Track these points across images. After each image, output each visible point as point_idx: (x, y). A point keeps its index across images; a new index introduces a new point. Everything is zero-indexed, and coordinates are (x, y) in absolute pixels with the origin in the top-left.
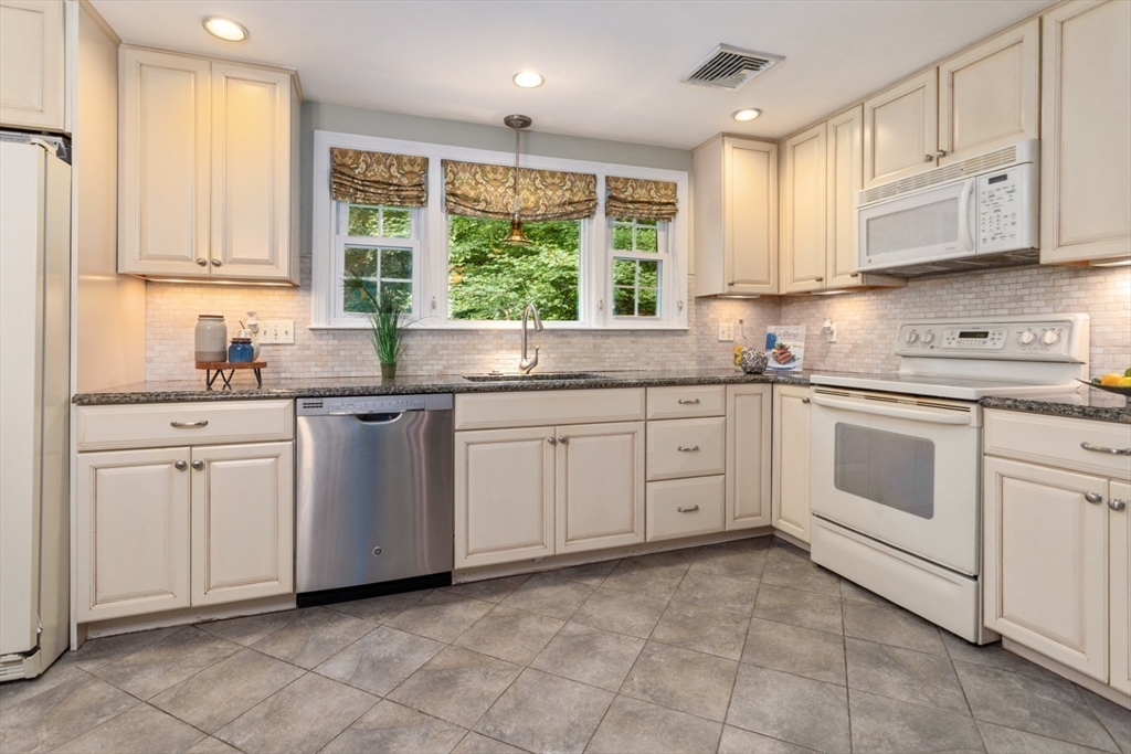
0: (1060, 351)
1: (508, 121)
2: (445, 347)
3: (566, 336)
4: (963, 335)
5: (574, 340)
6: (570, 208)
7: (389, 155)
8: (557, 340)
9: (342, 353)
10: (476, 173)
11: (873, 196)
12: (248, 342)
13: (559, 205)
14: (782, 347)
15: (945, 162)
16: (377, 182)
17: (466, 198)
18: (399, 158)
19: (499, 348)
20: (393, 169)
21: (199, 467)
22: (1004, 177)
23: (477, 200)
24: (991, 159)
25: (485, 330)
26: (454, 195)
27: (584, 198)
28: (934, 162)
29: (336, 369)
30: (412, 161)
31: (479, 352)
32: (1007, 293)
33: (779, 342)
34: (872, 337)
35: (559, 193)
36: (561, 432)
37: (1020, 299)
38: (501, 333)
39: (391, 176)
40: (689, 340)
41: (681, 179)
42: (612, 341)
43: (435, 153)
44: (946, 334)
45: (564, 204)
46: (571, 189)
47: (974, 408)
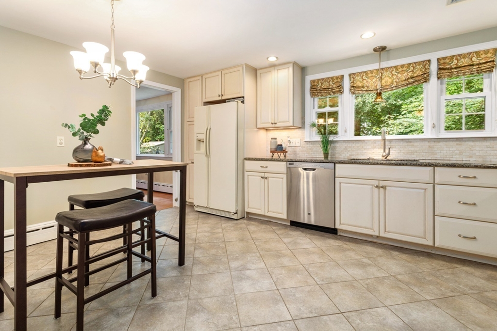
1: (375, 50)
2: (350, 147)
3: (411, 142)
5: (416, 144)
6: (411, 80)
7: (329, 78)
9: (314, 149)
10: (363, 75)
13: (405, 80)
16: (325, 88)
17: (358, 87)
18: (332, 78)
19: (375, 147)
20: (331, 83)
21: (266, 178)
23: (363, 87)
25: (367, 140)
26: (353, 87)
27: (421, 73)
29: (312, 155)
30: (337, 78)
31: (365, 149)
35: (406, 74)
36: (382, 183)
38: (375, 141)
39: (330, 85)
42: (442, 144)
43: (345, 72)
45: (408, 79)
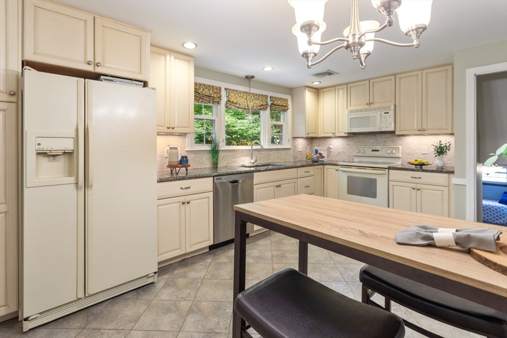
0: (397, 155)
1: (247, 77)
2: (227, 156)
3: (260, 151)
4: (372, 151)
6: (262, 107)
7: (210, 86)
8: (258, 153)
9: (196, 159)
10: (236, 93)
11: (352, 112)
12: (186, 157)
13: (259, 106)
14: (320, 154)
15: (372, 106)
16: (207, 96)
17: (233, 102)
18: (213, 87)
19: (242, 156)
20: (211, 91)
21: (188, 203)
22: (388, 113)
23: (236, 103)
24: (385, 108)
25: (238, 150)
26: (229, 101)
28: (368, 105)
29: (194, 166)
30: (217, 88)
31: (237, 157)
32: (382, 140)
33: (319, 152)
34: (345, 150)
35: (259, 102)
36: (278, 183)
37: (386, 141)
38: (243, 150)
39: (210, 94)
40: (291, 151)
41: (289, 98)
43: (223, 85)
44: (368, 150)
46: (262, 100)
47: (387, 170)
